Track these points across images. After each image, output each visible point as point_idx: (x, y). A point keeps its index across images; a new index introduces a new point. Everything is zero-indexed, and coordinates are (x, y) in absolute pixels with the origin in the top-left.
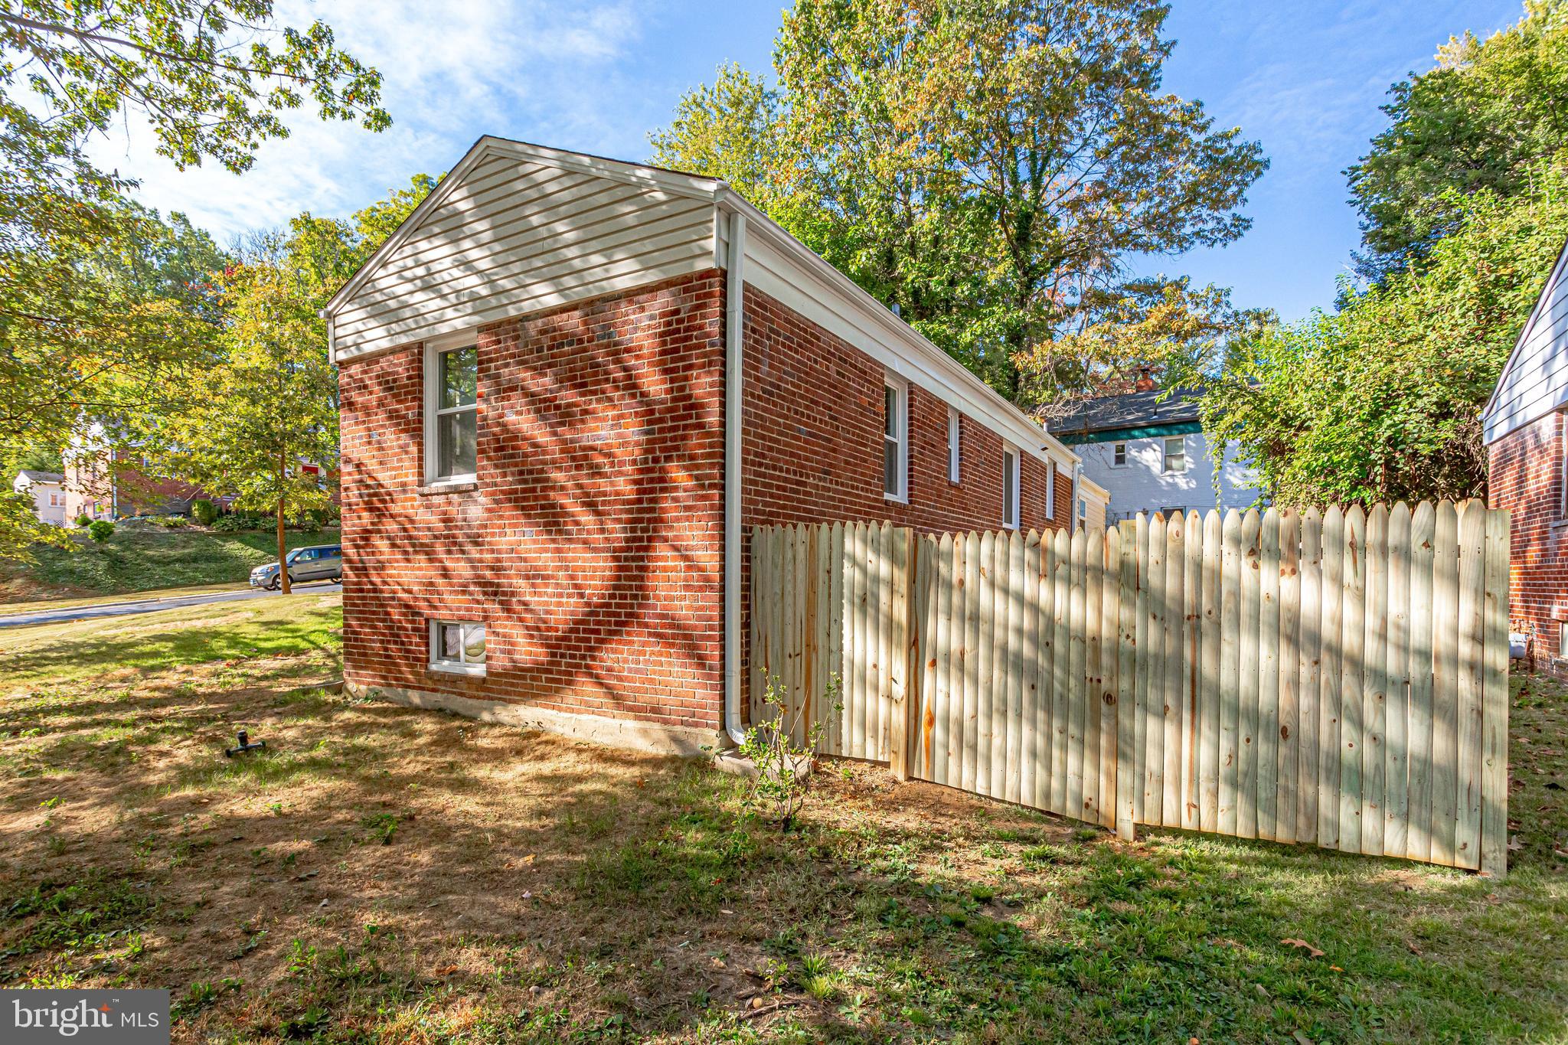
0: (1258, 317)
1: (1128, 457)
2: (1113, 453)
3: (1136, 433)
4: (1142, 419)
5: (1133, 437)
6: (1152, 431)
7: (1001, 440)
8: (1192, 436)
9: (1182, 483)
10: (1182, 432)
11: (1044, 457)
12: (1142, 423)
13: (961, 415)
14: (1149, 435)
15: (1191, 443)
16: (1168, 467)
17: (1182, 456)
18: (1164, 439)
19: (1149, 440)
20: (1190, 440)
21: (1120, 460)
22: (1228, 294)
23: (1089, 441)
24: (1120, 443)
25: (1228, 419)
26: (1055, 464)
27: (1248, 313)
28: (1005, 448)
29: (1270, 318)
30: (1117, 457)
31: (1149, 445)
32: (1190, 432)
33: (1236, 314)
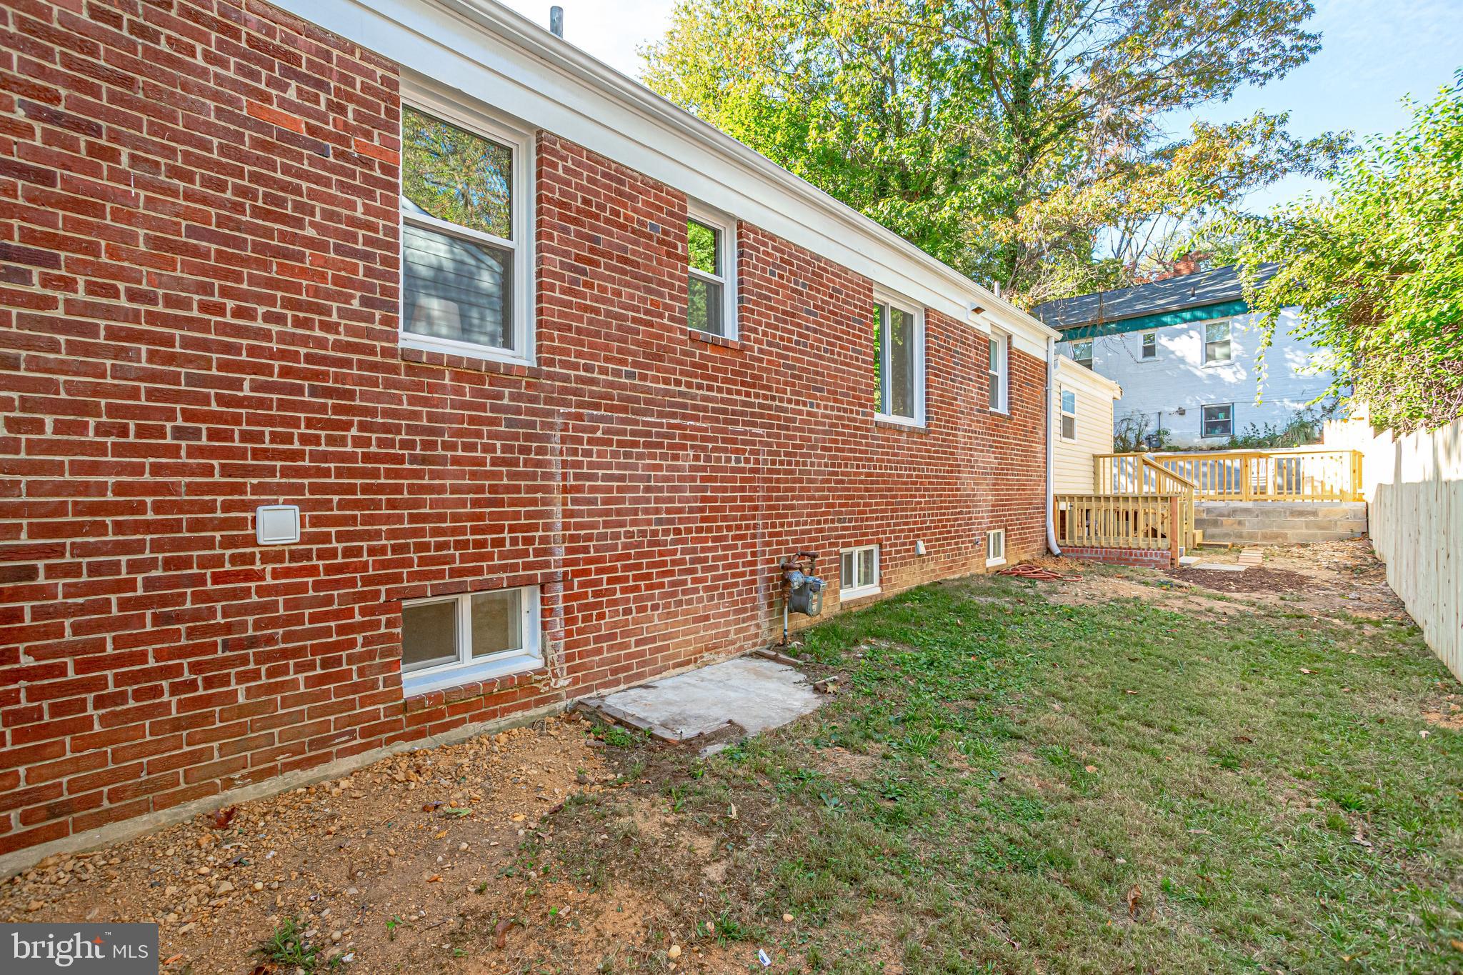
0: (1329, 148)
1: (1157, 348)
2: (1140, 343)
3: (1167, 319)
4: (1175, 302)
5: (1165, 324)
6: (1187, 315)
7: (868, 285)
8: (1240, 317)
9: (1227, 375)
10: (1225, 315)
11: (982, 325)
12: (1174, 307)
13: (740, 224)
14: (1185, 321)
15: (1238, 326)
16: (1209, 357)
17: (1227, 343)
18: (1203, 325)
19: (1185, 326)
20: (1238, 323)
21: (1149, 351)
22: (1283, 120)
23: (1110, 332)
24: (1149, 332)
25: (1284, 276)
26: (1010, 337)
27: (1314, 144)
28: (878, 296)
29: (1349, 146)
30: (1145, 348)
31: (1182, 332)
32: (1237, 313)
33: (1296, 146)
